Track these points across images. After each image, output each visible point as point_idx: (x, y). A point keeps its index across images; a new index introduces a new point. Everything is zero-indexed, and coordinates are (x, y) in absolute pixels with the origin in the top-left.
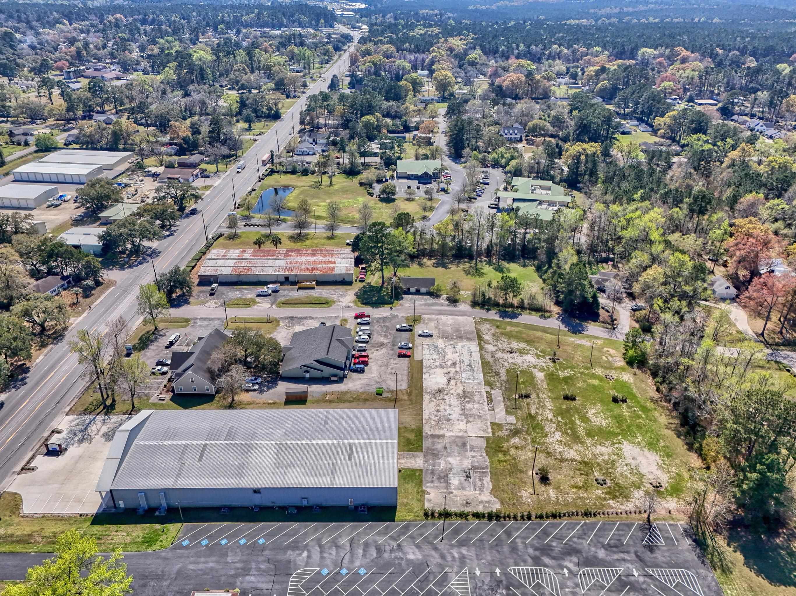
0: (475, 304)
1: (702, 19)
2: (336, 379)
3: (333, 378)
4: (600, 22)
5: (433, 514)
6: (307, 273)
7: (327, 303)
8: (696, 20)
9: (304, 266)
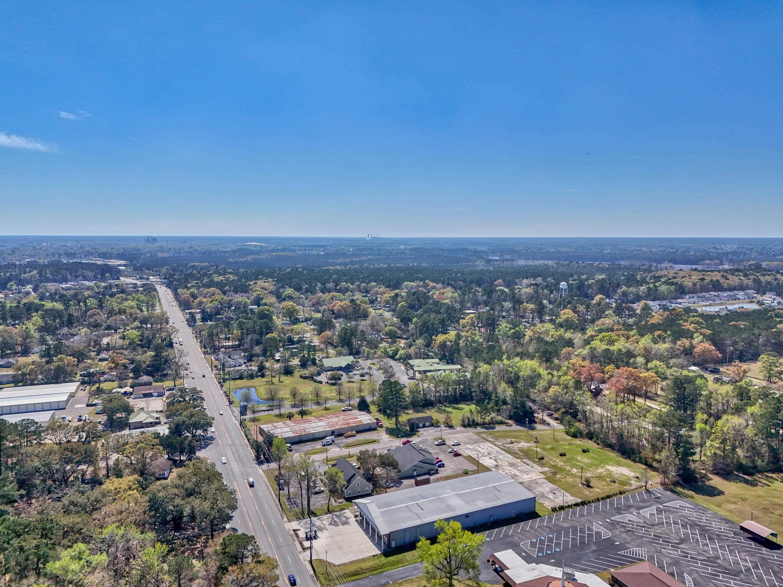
0: (464, 426)
1: (415, 264)
2: (434, 472)
3: (432, 472)
4: (347, 268)
5: (556, 510)
6: (346, 426)
7: (375, 441)
8: (411, 265)
9: (340, 423)
